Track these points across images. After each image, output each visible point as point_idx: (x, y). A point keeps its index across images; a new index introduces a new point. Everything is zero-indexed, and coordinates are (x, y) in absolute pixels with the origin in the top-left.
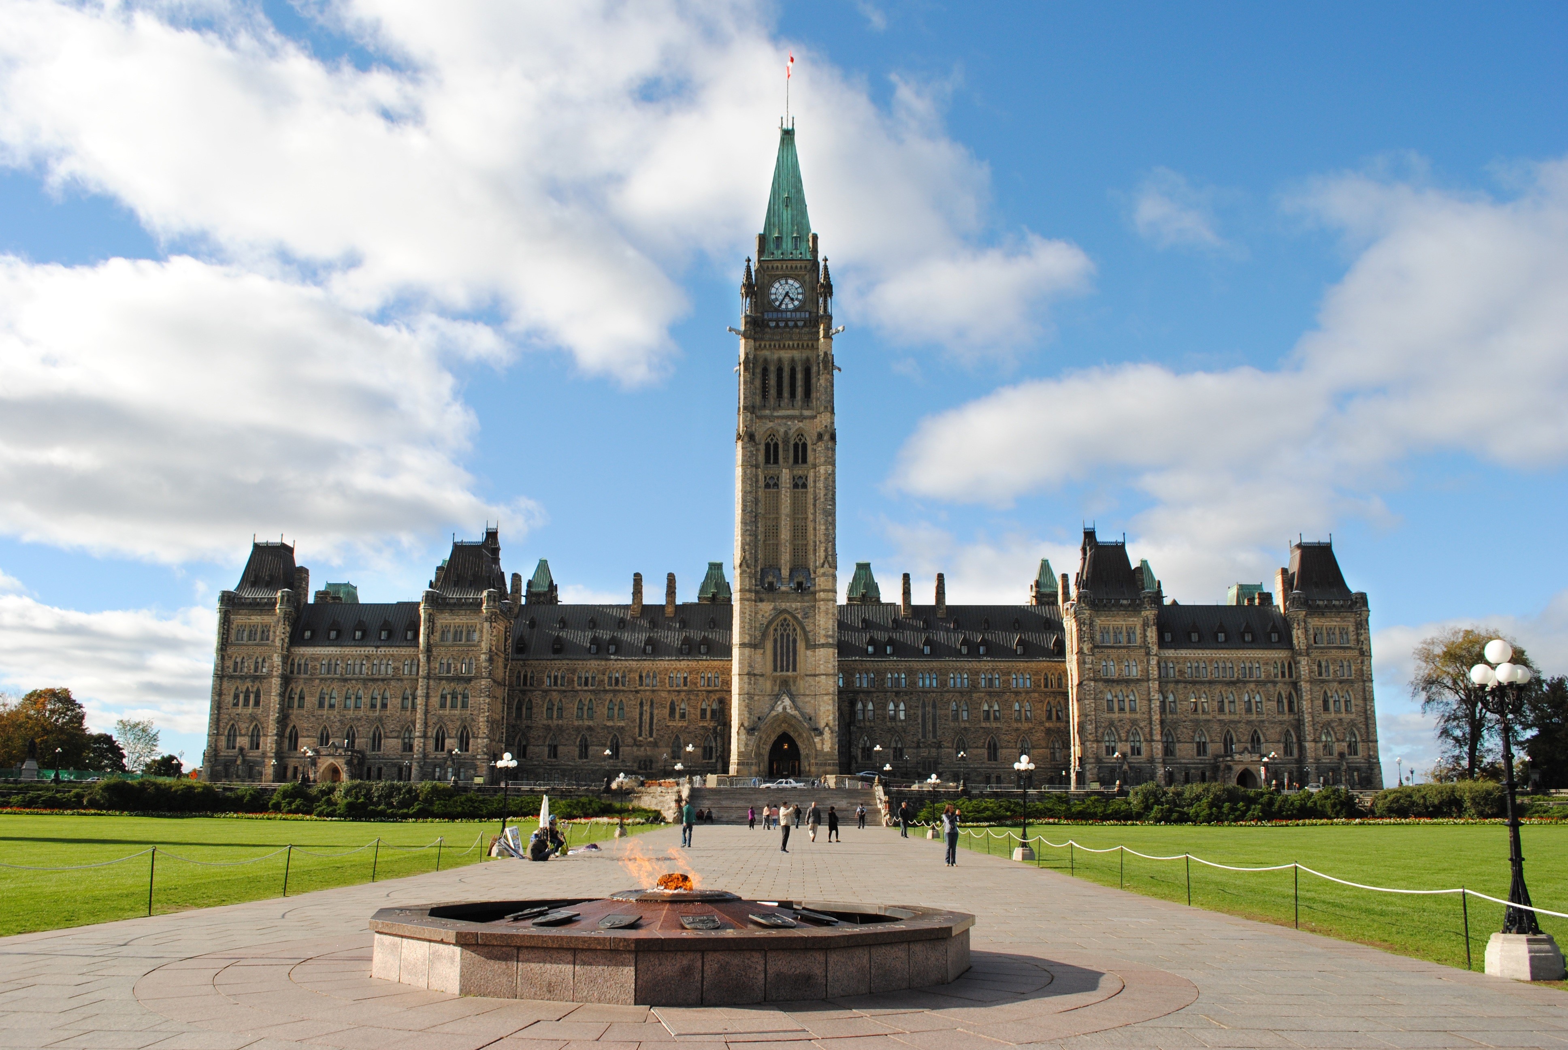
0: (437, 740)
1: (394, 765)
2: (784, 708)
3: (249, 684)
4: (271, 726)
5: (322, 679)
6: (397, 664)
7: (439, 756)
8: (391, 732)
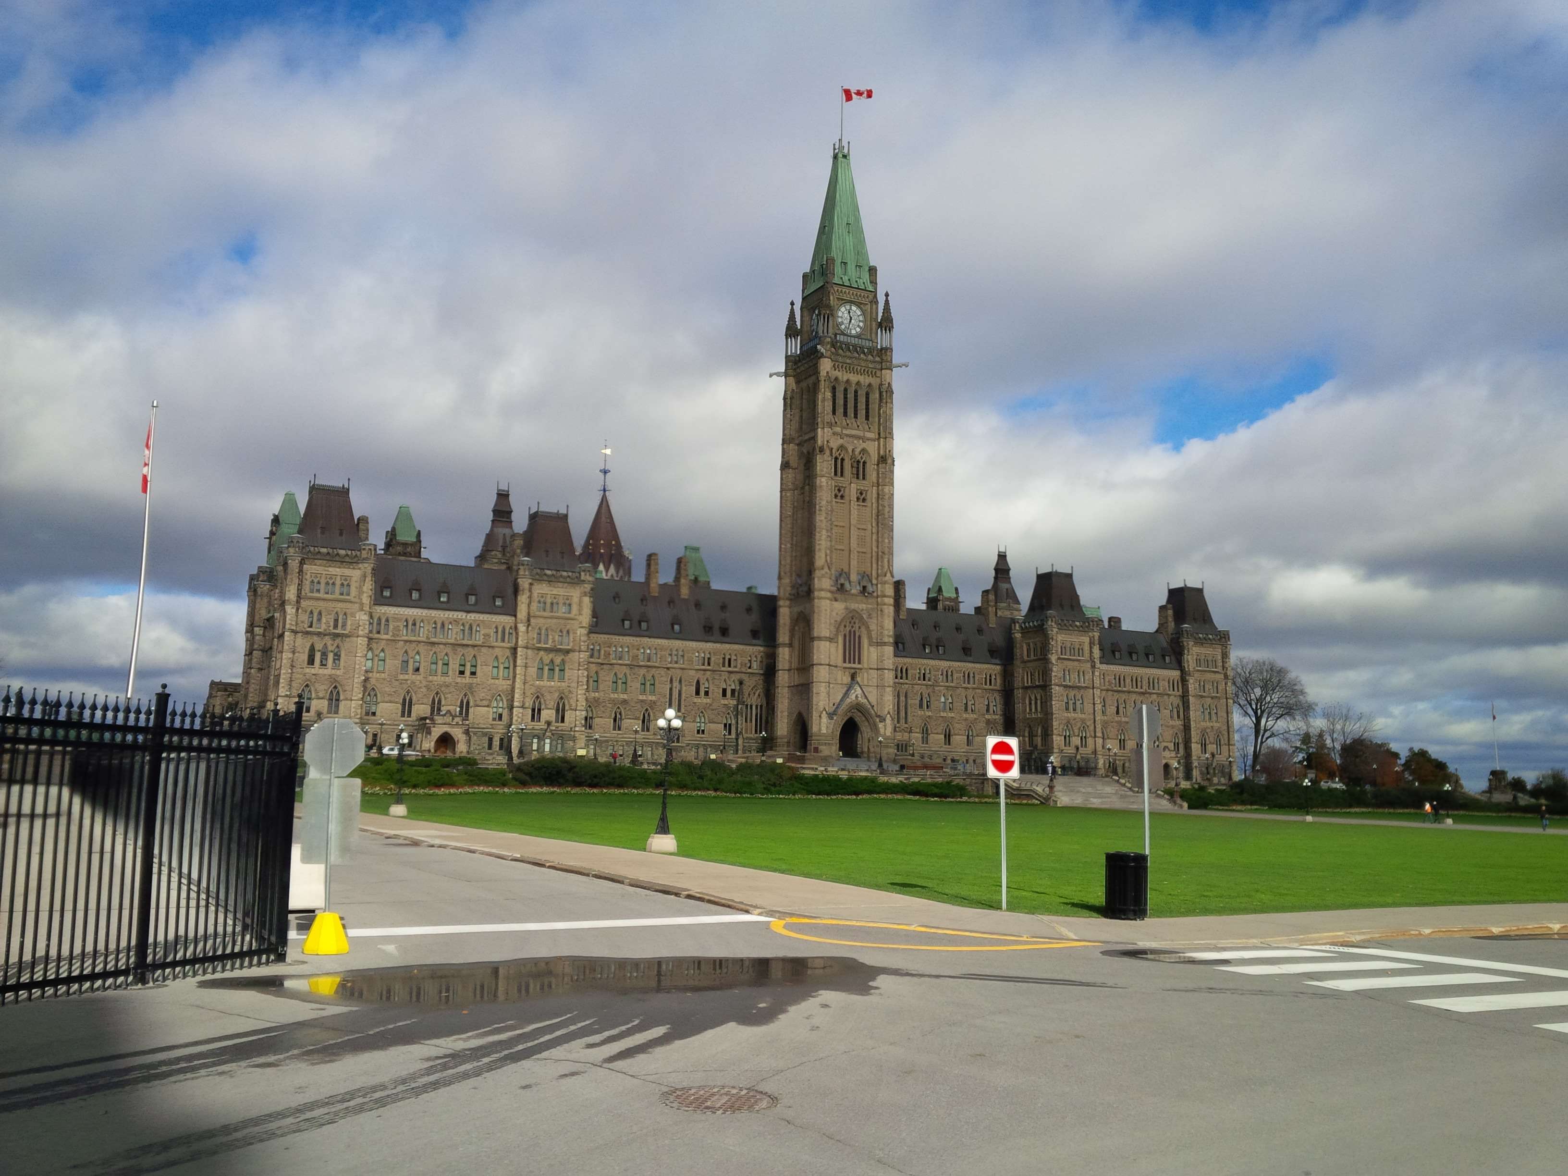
0: (533, 710)
1: (485, 734)
2: (857, 697)
3: (328, 640)
4: (355, 689)
5: (406, 641)
6: (487, 631)
7: (536, 727)
8: (481, 700)
